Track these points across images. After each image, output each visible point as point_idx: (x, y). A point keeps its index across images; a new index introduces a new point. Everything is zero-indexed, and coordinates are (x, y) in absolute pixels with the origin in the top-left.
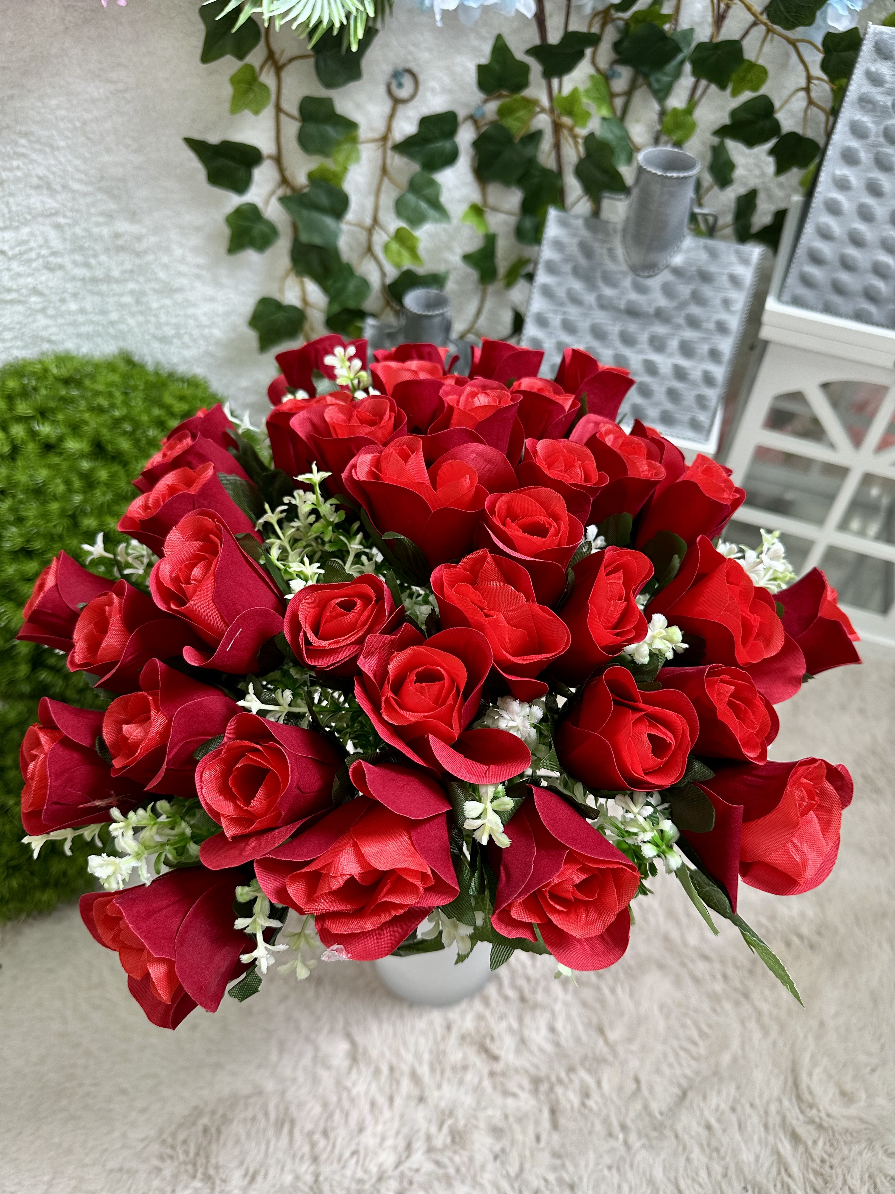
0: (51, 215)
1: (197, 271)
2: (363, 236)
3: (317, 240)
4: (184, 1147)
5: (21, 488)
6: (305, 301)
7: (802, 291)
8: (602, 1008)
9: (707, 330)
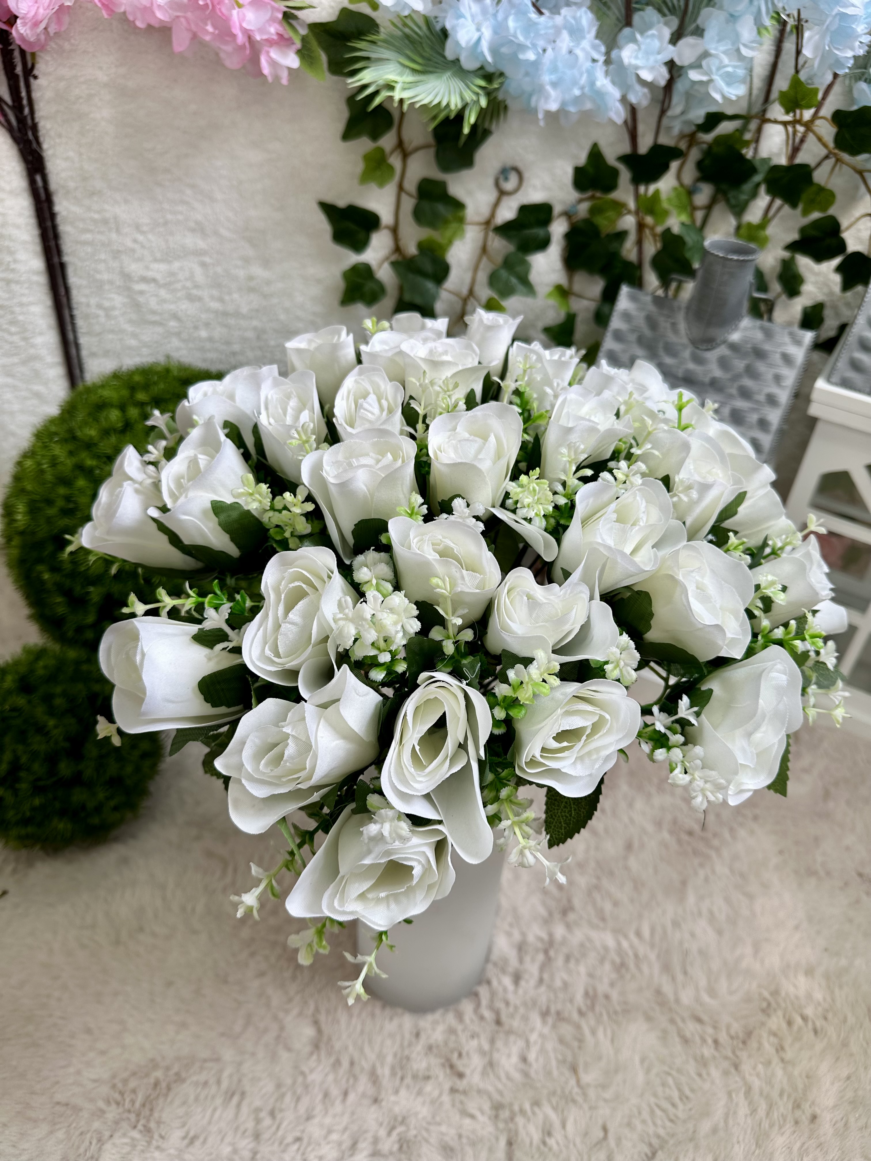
0: (200, 254)
1: (312, 318)
2: (458, 307)
3: (417, 301)
4: (132, 1096)
7: (851, 375)
8: (580, 1048)
9: (757, 402)
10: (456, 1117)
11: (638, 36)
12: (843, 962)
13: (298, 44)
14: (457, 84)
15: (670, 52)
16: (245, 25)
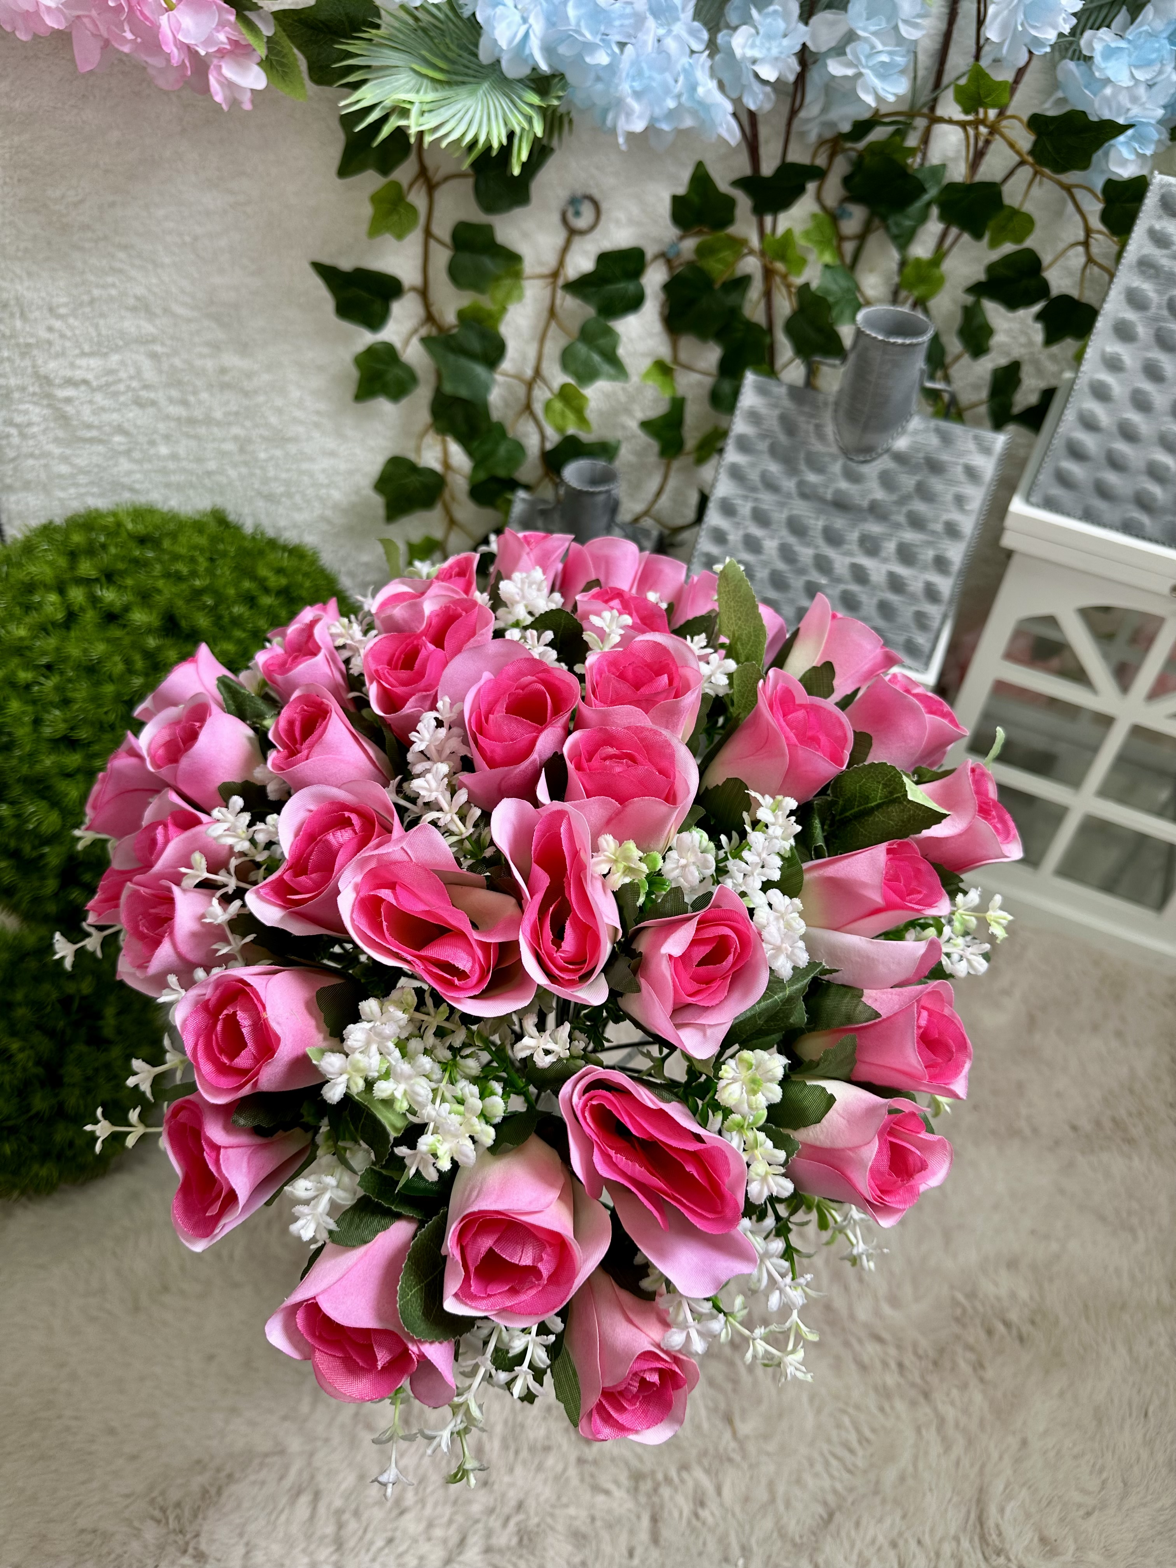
0: (147, 342)
1: (315, 418)
2: (521, 391)
3: (463, 392)
4: (178, 1511)
5: (71, 664)
6: (446, 464)
7: (1057, 491)
8: (735, 1390)
9: (933, 533)
10: (586, 1496)
11: (754, 12)
12: (1054, 1247)
13: (262, 51)
14: (499, 103)
15: (802, 34)
16: (180, 37)
